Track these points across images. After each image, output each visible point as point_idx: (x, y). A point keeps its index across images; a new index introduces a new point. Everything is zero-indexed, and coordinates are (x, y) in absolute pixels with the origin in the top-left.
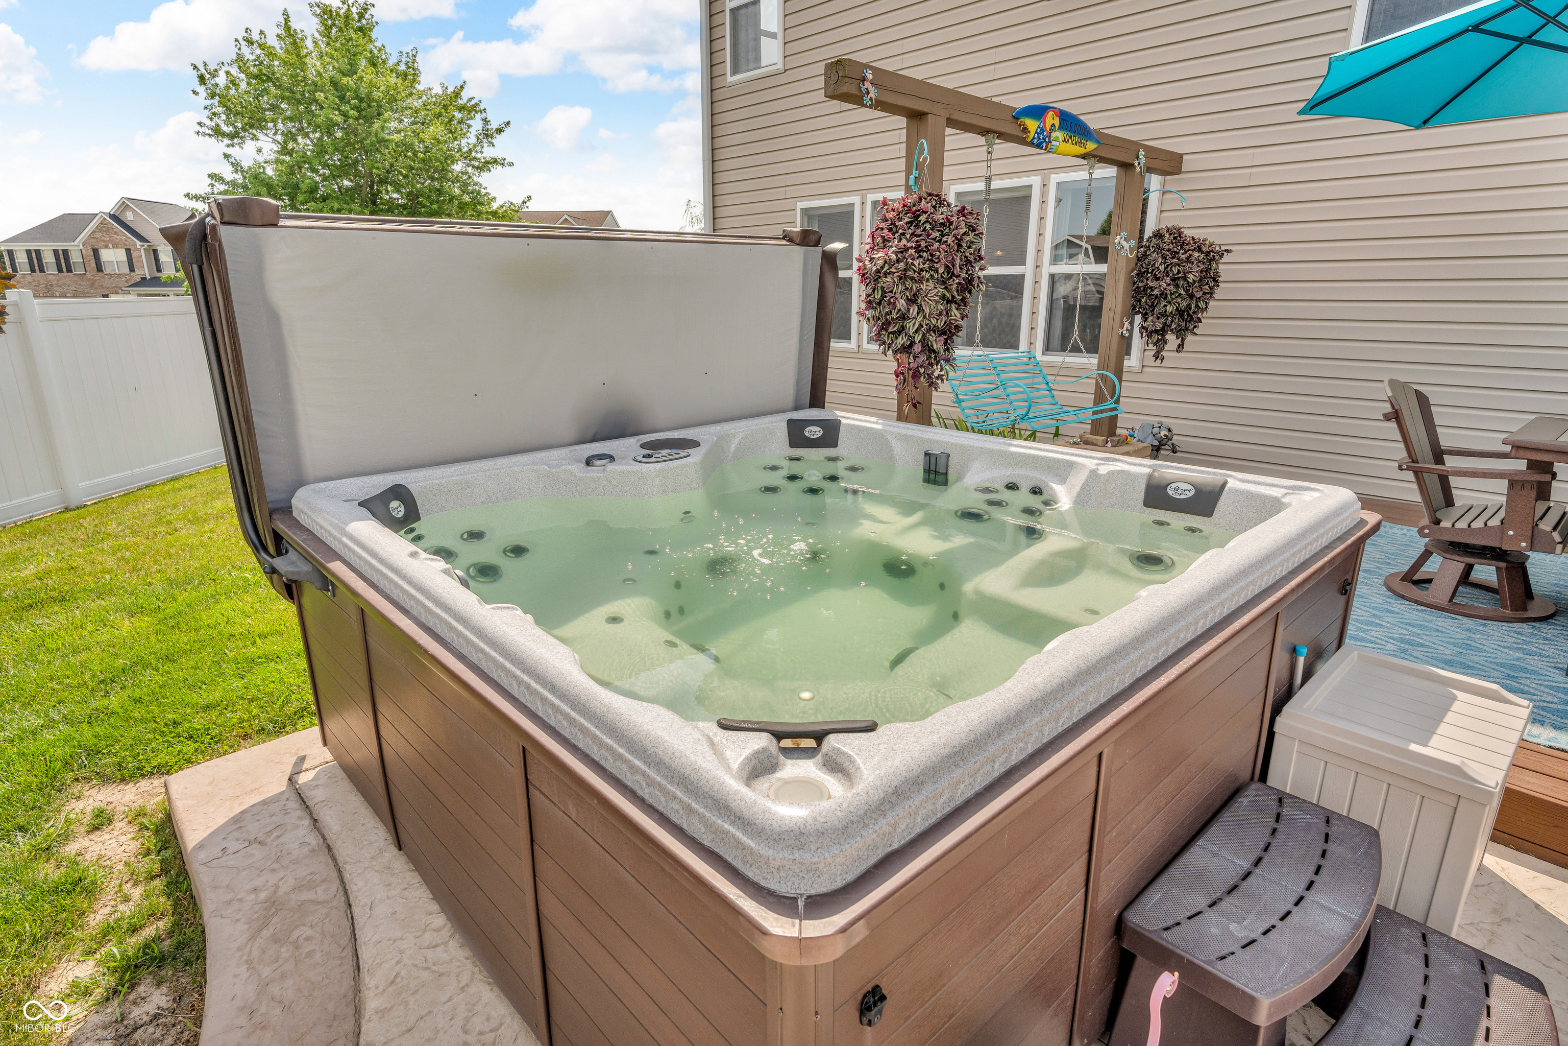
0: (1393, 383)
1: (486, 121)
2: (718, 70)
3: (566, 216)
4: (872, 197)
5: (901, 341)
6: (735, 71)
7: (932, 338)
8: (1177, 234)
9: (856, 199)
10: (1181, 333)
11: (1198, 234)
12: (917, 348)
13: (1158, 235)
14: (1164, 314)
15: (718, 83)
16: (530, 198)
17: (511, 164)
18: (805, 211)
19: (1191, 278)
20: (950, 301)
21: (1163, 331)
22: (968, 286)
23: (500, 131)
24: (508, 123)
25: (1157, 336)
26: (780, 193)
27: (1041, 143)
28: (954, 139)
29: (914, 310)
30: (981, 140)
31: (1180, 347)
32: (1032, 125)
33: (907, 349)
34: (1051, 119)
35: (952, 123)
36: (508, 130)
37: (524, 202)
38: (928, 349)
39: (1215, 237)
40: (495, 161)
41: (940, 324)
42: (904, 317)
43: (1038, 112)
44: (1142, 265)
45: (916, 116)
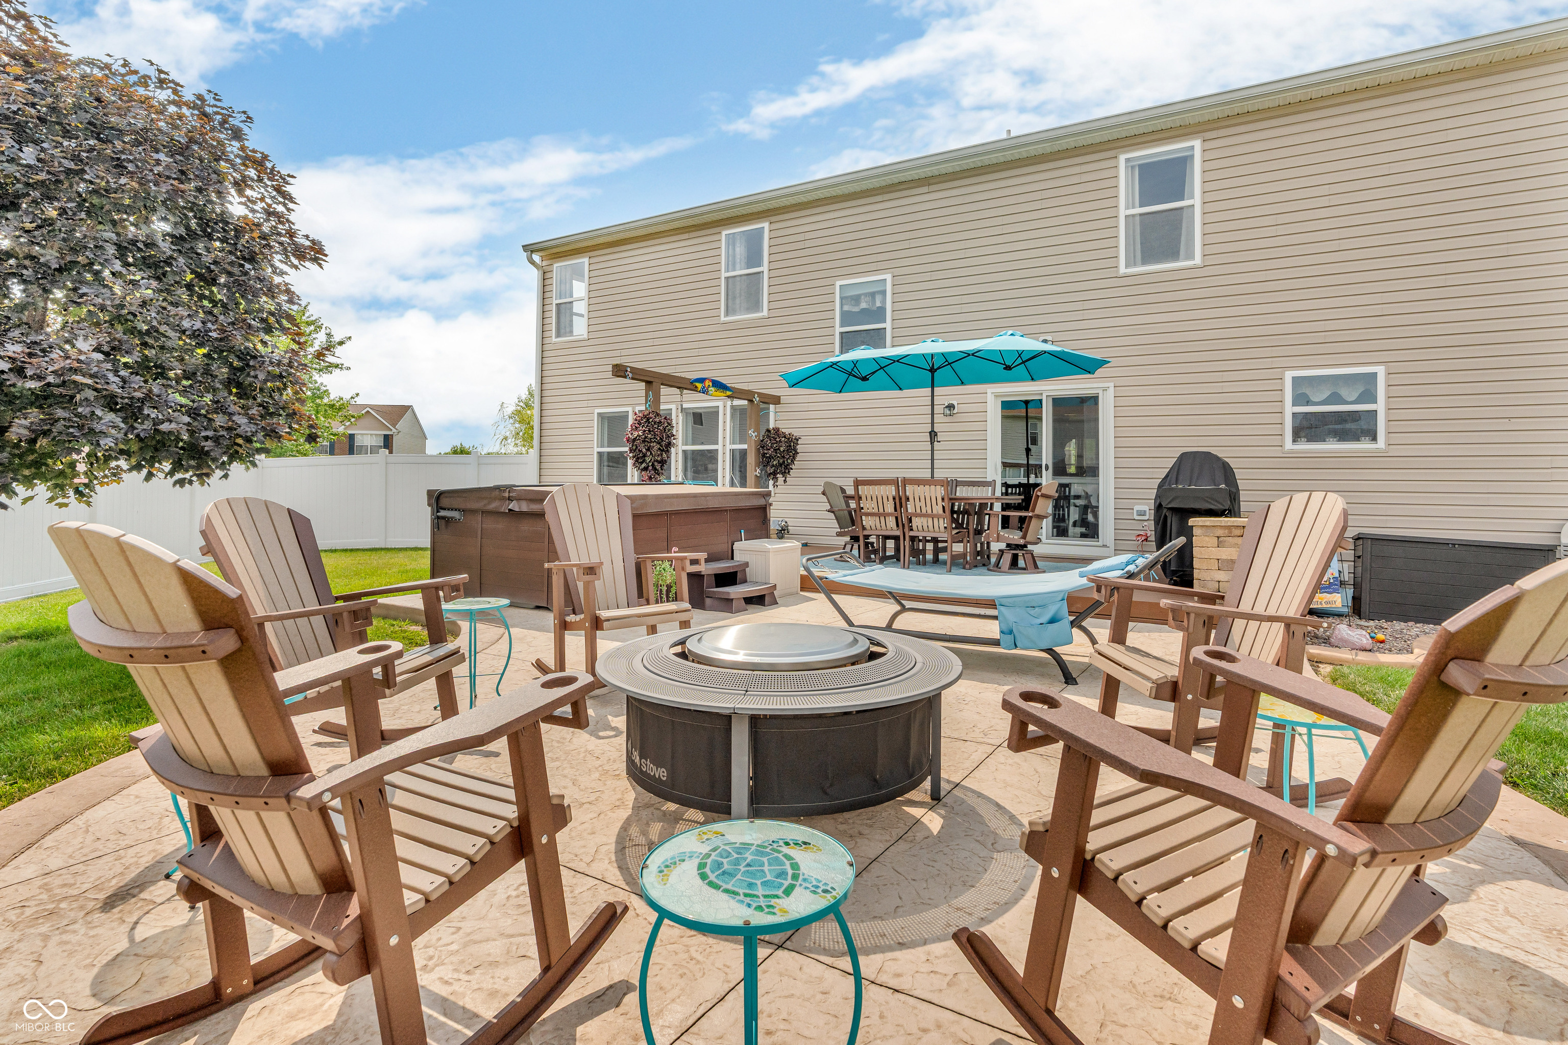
1: (329, 335)
2: (546, 334)
3: (368, 409)
4: (632, 410)
5: (643, 465)
6: (558, 335)
7: (656, 464)
8: (777, 430)
11: (787, 432)
12: (650, 468)
13: (770, 431)
14: (773, 466)
15: (546, 341)
16: (357, 395)
17: (348, 368)
18: (599, 414)
19: (782, 449)
20: (663, 451)
21: (775, 474)
23: (341, 343)
24: (350, 338)
25: (774, 476)
26: (586, 403)
27: (705, 391)
28: (664, 390)
29: (649, 453)
30: (677, 391)
31: (785, 481)
32: (699, 386)
35: (662, 384)
36: (348, 343)
37: (352, 398)
38: (655, 469)
39: (796, 433)
40: (337, 366)
41: (659, 459)
42: (645, 456)
43: (701, 380)
44: (762, 445)
45: (649, 383)
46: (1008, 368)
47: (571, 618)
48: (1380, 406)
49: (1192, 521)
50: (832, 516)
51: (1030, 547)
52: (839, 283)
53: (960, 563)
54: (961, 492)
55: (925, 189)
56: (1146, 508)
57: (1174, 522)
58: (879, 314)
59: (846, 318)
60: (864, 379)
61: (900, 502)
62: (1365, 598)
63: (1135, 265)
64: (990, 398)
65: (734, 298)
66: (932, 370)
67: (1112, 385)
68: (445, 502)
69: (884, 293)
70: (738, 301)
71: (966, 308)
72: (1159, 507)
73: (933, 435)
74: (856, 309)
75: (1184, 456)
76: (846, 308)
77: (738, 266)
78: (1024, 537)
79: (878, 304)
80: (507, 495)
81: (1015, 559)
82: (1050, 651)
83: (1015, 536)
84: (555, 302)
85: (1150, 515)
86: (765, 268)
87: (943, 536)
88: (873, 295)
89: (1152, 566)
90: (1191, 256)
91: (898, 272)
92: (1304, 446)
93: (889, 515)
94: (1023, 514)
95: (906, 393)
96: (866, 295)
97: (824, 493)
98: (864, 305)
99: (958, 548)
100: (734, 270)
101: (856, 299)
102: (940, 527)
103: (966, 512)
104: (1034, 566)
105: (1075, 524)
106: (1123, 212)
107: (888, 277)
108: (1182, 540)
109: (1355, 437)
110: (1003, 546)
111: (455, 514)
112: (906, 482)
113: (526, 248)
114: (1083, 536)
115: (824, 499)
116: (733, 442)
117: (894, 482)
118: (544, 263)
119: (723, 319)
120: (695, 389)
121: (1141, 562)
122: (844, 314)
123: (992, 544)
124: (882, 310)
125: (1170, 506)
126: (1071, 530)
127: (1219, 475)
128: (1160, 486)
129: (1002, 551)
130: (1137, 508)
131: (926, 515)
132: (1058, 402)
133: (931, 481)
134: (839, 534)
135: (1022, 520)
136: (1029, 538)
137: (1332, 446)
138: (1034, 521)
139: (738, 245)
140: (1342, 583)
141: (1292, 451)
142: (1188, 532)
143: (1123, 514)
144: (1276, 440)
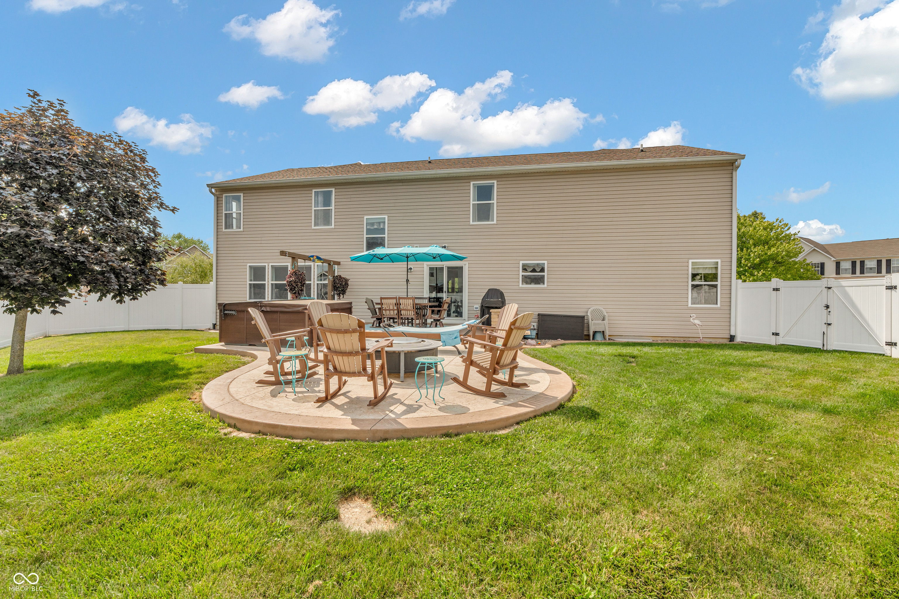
0: (367, 298)
2: (220, 227)
4: (271, 264)
6: (226, 228)
7: (299, 291)
8: (340, 276)
9: (266, 265)
10: (343, 294)
11: (344, 277)
12: (297, 293)
13: (337, 276)
14: (339, 291)
15: (219, 230)
18: (249, 266)
19: (343, 284)
21: (339, 294)
22: (304, 284)
25: (339, 295)
26: (242, 261)
27: (314, 261)
28: (298, 260)
30: (303, 261)
31: (343, 297)
32: (312, 258)
33: (295, 293)
34: (315, 257)
38: (299, 293)
39: (347, 277)
41: (300, 289)
42: (295, 288)
43: (313, 256)
44: (334, 282)
45: (293, 258)
46: (434, 258)
47: (319, 343)
48: (545, 274)
49: (491, 311)
50: (369, 311)
51: (441, 320)
52: (365, 217)
53: (419, 326)
54: (417, 301)
55: (401, 184)
56: (478, 306)
57: (486, 311)
58: (382, 231)
59: (369, 231)
60: (382, 259)
61: (398, 304)
62: (539, 333)
63: (475, 221)
64: (425, 266)
65: (318, 219)
66: (407, 257)
67: (467, 263)
68: (226, 308)
69: (384, 222)
70: (320, 220)
71: (416, 232)
72: (482, 306)
73: (407, 281)
74: (372, 228)
75: (489, 289)
76: (368, 227)
77: (320, 205)
78: (440, 317)
79: (382, 227)
80: (259, 305)
81: (436, 324)
82: (454, 346)
83: (437, 317)
84: (224, 212)
85: (479, 309)
86: (333, 207)
87: (413, 317)
88: (379, 223)
89: (480, 323)
90: (493, 220)
91: (390, 215)
92: (525, 286)
93: (395, 310)
94: (439, 309)
95: (394, 263)
96: (377, 223)
97: (366, 302)
98: (376, 227)
99: (418, 322)
100: (318, 207)
101: (373, 224)
102: (411, 314)
103: (420, 309)
104: (442, 325)
105: (454, 312)
106: (472, 202)
107: (386, 217)
108: (488, 316)
109: (539, 283)
110: (432, 320)
111: (233, 312)
112: (400, 298)
113: (208, 185)
114: (456, 316)
115: (366, 304)
116: (318, 281)
117: (396, 298)
118: (217, 193)
119: (313, 227)
120: (310, 260)
121: (478, 322)
122: (367, 229)
123: (428, 320)
124: (383, 229)
125: (486, 306)
126: (452, 314)
127: (499, 296)
128: (482, 300)
129: (432, 322)
130: (475, 306)
131: (405, 310)
132: (449, 268)
133: (407, 298)
134: (372, 317)
135: (439, 311)
136: (441, 317)
137: (533, 286)
138: (443, 311)
139: (320, 196)
140: (534, 329)
141: (522, 287)
142: (490, 314)
143: (471, 308)
144: (516, 284)
